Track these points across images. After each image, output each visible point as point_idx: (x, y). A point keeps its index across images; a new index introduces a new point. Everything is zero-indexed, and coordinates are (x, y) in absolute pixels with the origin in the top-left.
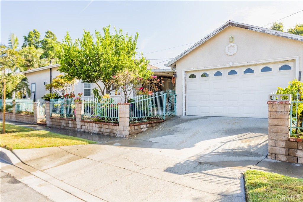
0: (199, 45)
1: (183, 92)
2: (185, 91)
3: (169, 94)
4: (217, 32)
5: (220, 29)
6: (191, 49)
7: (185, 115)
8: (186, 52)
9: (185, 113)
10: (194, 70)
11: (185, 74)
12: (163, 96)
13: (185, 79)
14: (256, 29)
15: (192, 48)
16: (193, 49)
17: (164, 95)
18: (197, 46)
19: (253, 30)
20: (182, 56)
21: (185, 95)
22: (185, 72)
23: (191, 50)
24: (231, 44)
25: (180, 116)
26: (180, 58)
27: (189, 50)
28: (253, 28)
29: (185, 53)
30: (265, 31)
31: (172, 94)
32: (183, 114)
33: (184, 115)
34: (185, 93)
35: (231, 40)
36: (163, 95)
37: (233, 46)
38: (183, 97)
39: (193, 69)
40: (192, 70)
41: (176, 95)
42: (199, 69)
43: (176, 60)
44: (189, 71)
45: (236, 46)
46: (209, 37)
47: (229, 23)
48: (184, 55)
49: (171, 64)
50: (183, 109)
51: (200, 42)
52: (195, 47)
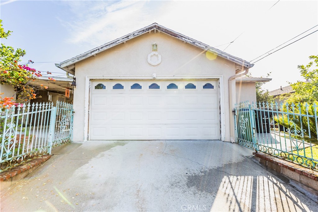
0: (114, 45)
1: (85, 107)
2: (89, 105)
3: (63, 109)
4: (140, 33)
5: (144, 30)
6: (101, 48)
7: (88, 140)
8: (93, 52)
9: (88, 138)
10: (104, 78)
11: (90, 83)
12: (50, 112)
13: (89, 89)
14: (186, 39)
15: (103, 47)
16: (105, 48)
17: (52, 110)
18: (111, 46)
19: (182, 39)
20: (88, 56)
21: (89, 112)
22: (91, 80)
23: (101, 50)
24: (154, 52)
25: (80, 143)
26: (84, 58)
27: (98, 49)
28: (182, 37)
29: (91, 52)
30: (195, 43)
31: (67, 109)
32: (84, 139)
33: (86, 140)
34: (89, 109)
35: (155, 48)
36: (49, 110)
37: (157, 56)
38: (85, 114)
39: (103, 76)
40: (101, 78)
41: (74, 111)
42: (111, 78)
43: (77, 61)
44: (96, 79)
45: (160, 55)
46: (129, 37)
47: (155, 26)
48: (90, 55)
49: (68, 64)
50: (85, 132)
51: (116, 42)
52: (108, 47)
